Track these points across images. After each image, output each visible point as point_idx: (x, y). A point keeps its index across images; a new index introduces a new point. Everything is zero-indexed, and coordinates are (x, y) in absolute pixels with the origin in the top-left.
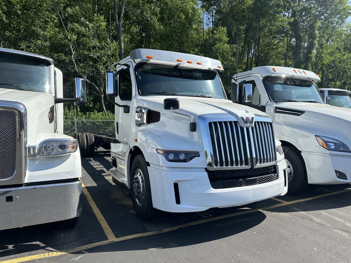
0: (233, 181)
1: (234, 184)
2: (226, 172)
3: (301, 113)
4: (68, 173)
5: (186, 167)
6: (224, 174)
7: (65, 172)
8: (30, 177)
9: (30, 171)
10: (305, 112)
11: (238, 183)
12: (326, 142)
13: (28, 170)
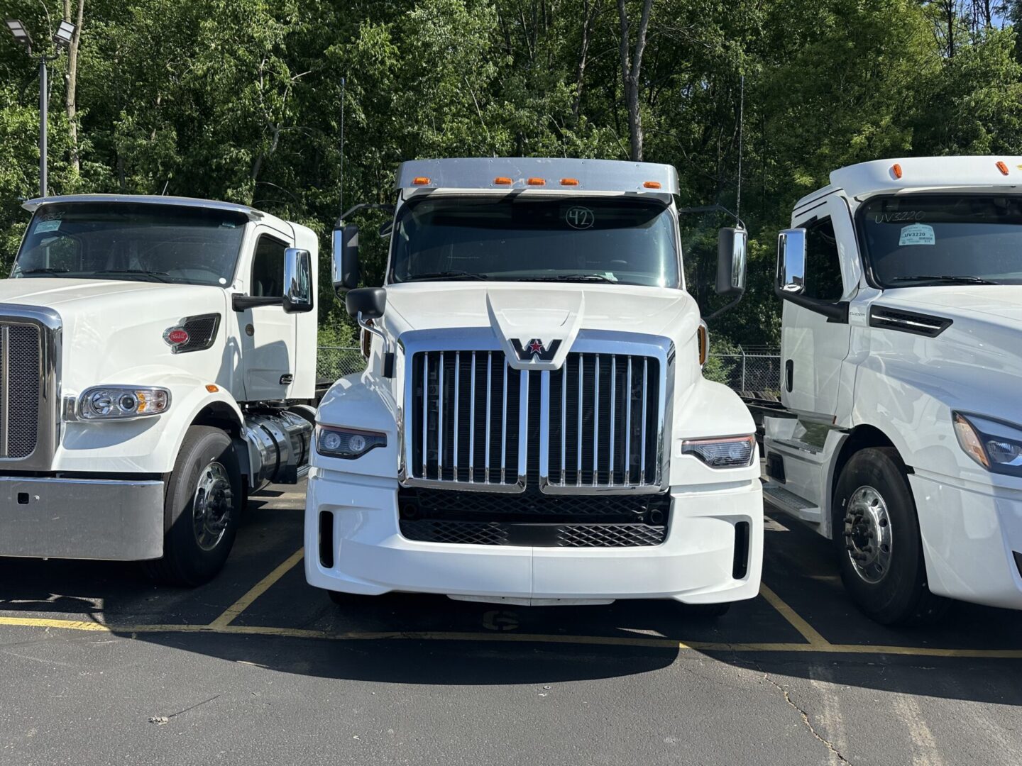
0: (468, 526)
1: (470, 534)
2: (449, 497)
3: (939, 328)
4: (137, 460)
5: (349, 471)
6: (441, 501)
7: (132, 458)
8: (63, 460)
9: (66, 447)
10: (951, 322)
11: (485, 534)
12: (984, 438)
13: (63, 445)
